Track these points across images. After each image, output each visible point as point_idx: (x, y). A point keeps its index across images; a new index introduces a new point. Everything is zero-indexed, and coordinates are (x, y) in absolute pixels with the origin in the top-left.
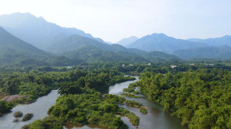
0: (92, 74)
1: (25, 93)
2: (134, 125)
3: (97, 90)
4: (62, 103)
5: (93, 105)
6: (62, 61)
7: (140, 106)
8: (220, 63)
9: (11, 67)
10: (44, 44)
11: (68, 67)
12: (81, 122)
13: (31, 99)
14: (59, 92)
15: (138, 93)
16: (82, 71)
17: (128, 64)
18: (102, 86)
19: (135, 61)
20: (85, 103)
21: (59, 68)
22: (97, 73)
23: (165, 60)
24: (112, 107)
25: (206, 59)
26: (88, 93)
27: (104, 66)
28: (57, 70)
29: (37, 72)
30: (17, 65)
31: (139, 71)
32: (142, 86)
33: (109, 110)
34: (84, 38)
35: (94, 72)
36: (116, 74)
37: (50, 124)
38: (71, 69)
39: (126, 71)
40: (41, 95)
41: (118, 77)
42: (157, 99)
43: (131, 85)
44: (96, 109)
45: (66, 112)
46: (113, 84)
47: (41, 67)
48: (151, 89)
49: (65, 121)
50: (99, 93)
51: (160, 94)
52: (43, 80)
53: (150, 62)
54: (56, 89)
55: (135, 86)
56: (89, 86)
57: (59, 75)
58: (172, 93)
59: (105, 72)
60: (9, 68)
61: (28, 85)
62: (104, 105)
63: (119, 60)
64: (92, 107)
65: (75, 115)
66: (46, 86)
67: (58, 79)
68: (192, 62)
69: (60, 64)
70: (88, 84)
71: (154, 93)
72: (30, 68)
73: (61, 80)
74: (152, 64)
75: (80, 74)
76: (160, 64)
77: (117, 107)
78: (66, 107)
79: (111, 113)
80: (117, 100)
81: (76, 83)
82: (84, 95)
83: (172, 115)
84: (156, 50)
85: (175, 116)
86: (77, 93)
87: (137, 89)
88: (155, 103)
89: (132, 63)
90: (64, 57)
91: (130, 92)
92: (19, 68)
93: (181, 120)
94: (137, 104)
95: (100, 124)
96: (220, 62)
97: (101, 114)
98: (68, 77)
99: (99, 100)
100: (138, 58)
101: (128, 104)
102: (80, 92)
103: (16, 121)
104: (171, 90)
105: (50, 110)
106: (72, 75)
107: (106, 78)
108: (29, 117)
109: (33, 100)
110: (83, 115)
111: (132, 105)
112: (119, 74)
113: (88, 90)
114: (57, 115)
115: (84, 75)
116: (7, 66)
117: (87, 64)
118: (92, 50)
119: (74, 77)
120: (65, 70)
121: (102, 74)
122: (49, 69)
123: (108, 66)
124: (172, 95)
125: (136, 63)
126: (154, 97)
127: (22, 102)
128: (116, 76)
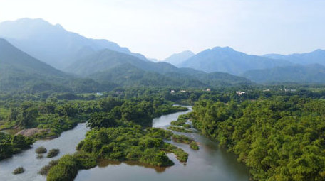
0: (130, 102)
1: (46, 126)
2: (181, 161)
3: (137, 122)
4: (93, 137)
5: (133, 140)
6: (88, 85)
7: (190, 141)
8: (306, 89)
9: (20, 93)
10: (63, 62)
11: (98, 94)
12: (118, 158)
13: (54, 133)
14: (89, 126)
15: (189, 127)
16: (117, 99)
17: (178, 90)
18: (144, 118)
19: (189, 85)
20: (122, 137)
21: (85, 96)
22: (137, 101)
23: (231, 85)
24: (155, 142)
25: (287, 83)
26: (125, 126)
27: (145, 92)
28: (82, 98)
29: (56, 101)
30: (28, 92)
31: (194, 99)
32: (195, 118)
33: (151, 145)
34: (117, 53)
35: (132, 100)
36: (162, 103)
37: (81, 159)
38: (101, 97)
39: (176, 99)
40: (66, 129)
41: (164, 108)
42: (212, 133)
43: (181, 117)
44: (136, 144)
45: (99, 147)
46: (159, 115)
47: (60, 94)
48: (205, 121)
49: (99, 158)
50: (140, 126)
51: (216, 128)
52: (67, 110)
53: (209, 87)
54: (84, 122)
55: (186, 118)
56: (126, 117)
57: (86, 104)
58: (230, 124)
59: (147, 100)
60: (17, 95)
61: (46, 116)
62: (145, 139)
63: (166, 85)
64: (131, 142)
65: (111, 150)
66: (71, 118)
67: (85, 109)
68: (267, 88)
69: (85, 91)
70: (125, 115)
71: (209, 126)
72: (46, 96)
73: (89, 111)
74: (212, 89)
75: (114, 103)
76: (223, 89)
77: (162, 143)
78: (99, 142)
79: (154, 148)
80: (162, 134)
81: (110, 115)
82: (120, 128)
83: (228, 151)
84: (219, 71)
85: (232, 152)
86: (111, 126)
87: (189, 122)
88: (210, 138)
89: (184, 88)
90: (91, 81)
91: (180, 125)
92: (31, 95)
93: (238, 156)
94: (187, 139)
95: (140, 161)
96: (307, 86)
97: (142, 149)
98: (99, 106)
99: (140, 135)
100: (193, 81)
101: (175, 139)
102: (115, 125)
103: (41, 157)
104: (228, 121)
105: (80, 146)
106: (104, 104)
107: (148, 107)
108: (55, 153)
109: (57, 134)
110: (120, 150)
111: (181, 140)
112: (166, 103)
113: (125, 123)
114: (89, 150)
115: (120, 104)
116: (15, 93)
117: (124, 90)
118: (129, 71)
119: (107, 107)
120: (93, 97)
121: (143, 103)
122: (71, 97)
123: (151, 92)
124: (230, 127)
125: (190, 89)
126: (209, 131)
127: (43, 137)
128: (162, 106)
